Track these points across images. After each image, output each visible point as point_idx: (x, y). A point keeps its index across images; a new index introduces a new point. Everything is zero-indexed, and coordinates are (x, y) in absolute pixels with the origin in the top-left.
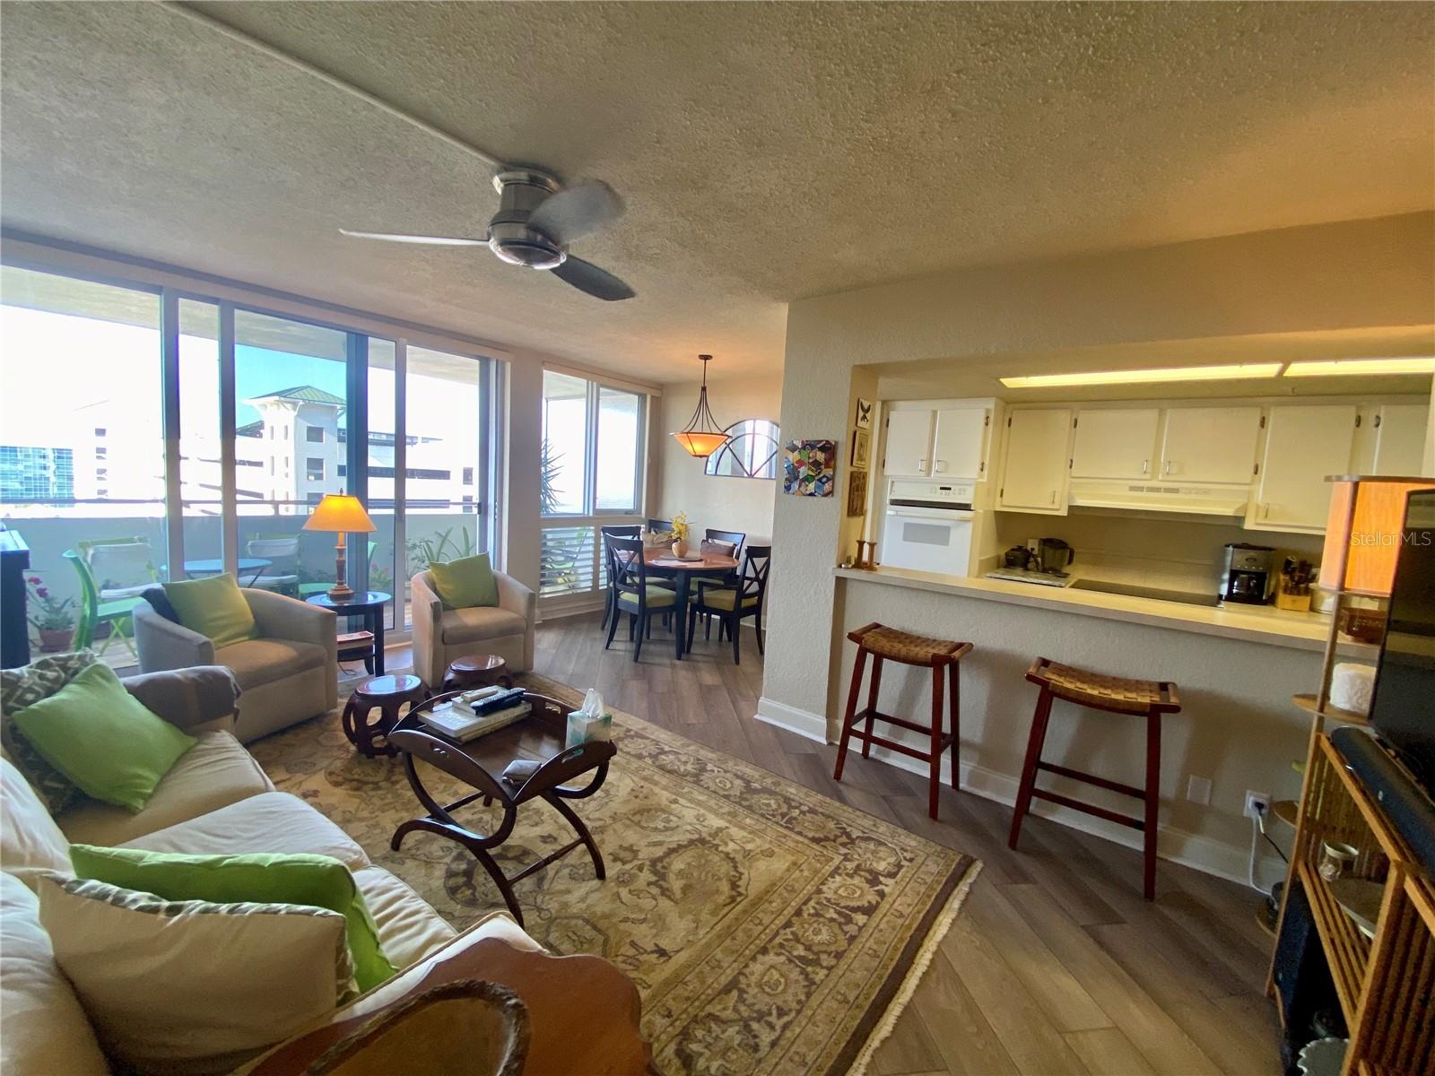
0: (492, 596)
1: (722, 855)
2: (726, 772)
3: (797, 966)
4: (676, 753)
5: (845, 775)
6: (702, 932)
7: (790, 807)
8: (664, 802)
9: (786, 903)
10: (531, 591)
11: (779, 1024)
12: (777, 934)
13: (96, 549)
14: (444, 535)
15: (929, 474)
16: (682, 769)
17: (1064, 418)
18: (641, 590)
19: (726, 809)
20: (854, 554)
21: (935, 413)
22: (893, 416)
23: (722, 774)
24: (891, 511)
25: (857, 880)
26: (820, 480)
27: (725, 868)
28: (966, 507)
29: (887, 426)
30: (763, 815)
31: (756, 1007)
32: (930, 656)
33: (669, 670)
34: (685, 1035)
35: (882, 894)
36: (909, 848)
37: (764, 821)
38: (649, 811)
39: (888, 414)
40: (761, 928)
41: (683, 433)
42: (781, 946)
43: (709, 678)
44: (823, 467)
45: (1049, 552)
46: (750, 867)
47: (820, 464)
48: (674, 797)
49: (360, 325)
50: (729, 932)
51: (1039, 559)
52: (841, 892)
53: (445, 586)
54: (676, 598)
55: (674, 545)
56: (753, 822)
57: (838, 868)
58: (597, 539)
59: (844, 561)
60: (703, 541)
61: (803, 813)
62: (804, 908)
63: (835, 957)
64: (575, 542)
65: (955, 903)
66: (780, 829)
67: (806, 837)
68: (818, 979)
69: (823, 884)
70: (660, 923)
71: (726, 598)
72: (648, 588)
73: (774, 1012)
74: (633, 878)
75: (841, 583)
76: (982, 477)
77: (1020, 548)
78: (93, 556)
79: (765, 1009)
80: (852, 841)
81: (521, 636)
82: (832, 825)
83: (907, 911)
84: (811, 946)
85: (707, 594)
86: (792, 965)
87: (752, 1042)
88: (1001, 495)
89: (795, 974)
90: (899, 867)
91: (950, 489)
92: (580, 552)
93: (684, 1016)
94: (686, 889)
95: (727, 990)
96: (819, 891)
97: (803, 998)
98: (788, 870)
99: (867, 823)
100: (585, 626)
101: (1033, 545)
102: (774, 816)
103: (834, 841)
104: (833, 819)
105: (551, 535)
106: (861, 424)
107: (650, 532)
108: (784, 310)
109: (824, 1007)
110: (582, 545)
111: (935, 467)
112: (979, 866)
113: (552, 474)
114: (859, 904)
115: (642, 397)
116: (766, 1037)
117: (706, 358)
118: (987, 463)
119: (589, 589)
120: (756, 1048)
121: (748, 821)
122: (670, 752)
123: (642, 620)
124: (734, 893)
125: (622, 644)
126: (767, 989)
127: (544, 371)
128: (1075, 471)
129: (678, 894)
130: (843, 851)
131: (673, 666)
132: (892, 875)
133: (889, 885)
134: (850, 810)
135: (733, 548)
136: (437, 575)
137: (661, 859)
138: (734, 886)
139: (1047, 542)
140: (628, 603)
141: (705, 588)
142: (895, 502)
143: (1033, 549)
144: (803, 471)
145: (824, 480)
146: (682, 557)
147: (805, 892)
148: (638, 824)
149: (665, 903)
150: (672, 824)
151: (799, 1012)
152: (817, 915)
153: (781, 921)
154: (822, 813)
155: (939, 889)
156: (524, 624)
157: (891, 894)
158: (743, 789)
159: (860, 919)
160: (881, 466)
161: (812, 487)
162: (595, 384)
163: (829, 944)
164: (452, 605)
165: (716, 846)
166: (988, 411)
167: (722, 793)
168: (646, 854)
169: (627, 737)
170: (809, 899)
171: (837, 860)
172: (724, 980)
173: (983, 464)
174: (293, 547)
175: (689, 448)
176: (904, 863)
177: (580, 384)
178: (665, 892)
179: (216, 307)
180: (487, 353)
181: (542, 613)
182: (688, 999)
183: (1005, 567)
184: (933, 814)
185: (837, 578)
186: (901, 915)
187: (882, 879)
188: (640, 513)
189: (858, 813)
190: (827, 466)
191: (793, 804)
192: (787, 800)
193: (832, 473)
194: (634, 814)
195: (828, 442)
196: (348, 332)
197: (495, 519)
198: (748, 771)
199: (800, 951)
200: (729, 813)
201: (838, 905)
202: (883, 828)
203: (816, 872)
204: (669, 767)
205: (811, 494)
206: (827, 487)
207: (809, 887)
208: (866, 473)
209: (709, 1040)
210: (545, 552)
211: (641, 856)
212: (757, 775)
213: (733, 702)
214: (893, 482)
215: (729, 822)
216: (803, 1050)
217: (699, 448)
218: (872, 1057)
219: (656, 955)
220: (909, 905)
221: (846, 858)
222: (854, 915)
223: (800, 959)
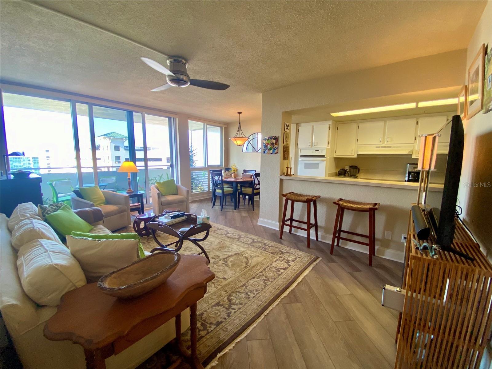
0: (176, 191)
1: (244, 257)
2: (247, 237)
3: (263, 281)
4: (232, 233)
5: (283, 237)
6: (236, 274)
7: (265, 245)
8: (228, 245)
9: (261, 268)
10: (188, 189)
11: (256, 293)
12: (258, 274)
13: (56, 182)
14: (161, 176)
15: (312, 147)
16: (234, 237)
17: (355, 126)
18: (222, 189)
19: (246, 246)
20: (286, 172)
21: (313, 126)
22: (300, 128)
23: (246, 238)
24: (300, 159)
25: (283, 262)
26: (274, 149)
27: (244, 260)
28: (323, 156)
29: (298, 132)
30: (257, 248)
31: (250, 290)
32: (306, 199)
33: (232, 213)
34: (230, 295)
35: (290, 265)
36: (299, 255)
37: (257, 249)
38: (223, 247)
39: (298, 128)
40: (253, 273)
41: (233, 138)
42: (259, 277)
43: (244, 214)
44: (274, 145)
45: (352, 170)
46: (252, 259)
47: (274, 144)
48: (231, 244)
49: (130, 108)
50: (245, 274)
51: (349, 173)
52: (278, 265)
53: (161, 189)
54: (233, 191)
55: (233, 175)
56: (254, 249)
57: (278, 259)
58: (209, 175)
59: (282, 174)
60: (243, 173)
61: (269, 247)
62: (266, 268)
63: (274, 279)
64: (202, 176)
65: (311, 268)
66: (262, 251)
67: (269, 252)
68: (268, 284)
69: (273, 263)
70: (225, 272)
71: (249, 190)
72: (224, 188)
73: (255, 291)
74: (217, 263)
75: (281, 180)
76: (328, 146)
77: (343, 169)
78: (55, 184)
79: (252, 290)
80: (283, 253)
81: (186, 203)
82: (277, 249)
83: (296, 269)
84: (267, 277)
85: (243, 189)
86: (261, 281)
87: (248, 296)
88: (336, 152)
89: (262, 283)
90: (296, 259)
91: (318, 151)
92: (204, 179)
93: (230, 292)
94: (232, 265)
95: (242, 286)
96: (271, 265)
97: (263, 288)
98: (263, 260)
99: (288, 249)
100: (206, 202)
101: (347, 168)
102: (260, 248)
103: (277, 253)
104: (278, 248)
105: (195, 174)
106: (286, 130)
107: (226, 172)
108: (261, 95)
109: (269, 289)
110: (205, 176)
111: (314, 144)
112: (320, 259)
113: (194, 155)
114: (283, 267)
115: (221, 128)
116: (252, 295)
117: (240, 113)
118: (330, 142)
119: (207, 191)
120: (249, 298)
121: (252, 249)
122: (231, 233)
123: (223, 198)
124: (246, 265)
125: (218, 206)
126: (253, 286)
127: (189, 121)
128: (358, 143)
129: (230, 266)
130: (280, 255)
131: (233, 212)
132: (293, 261)
133: (292, 264)
134: (283, 246)
135: (252, 175)
136: (159, 185)
137: (226, 258)
138: (247, 264)
139: (351, 167)
140: (219, 193)
141: (242, 187)
142: (301, 156)
143: (347, 169)
144: (269, 146)
145: (275, 149)
146: (235, 178)
147: (267, 265)
148: (220, 250)
149: (226, 268)
150: (230, 250)
151: (262, 291)
152: (270, 270)
153: (260, 271)
154: (275, 247)
155: (307, 264)
156: (186, 200)
157: (292, 265)
158: (252, 242)
159: (282, 271)
160: (297, 145)
161: (272, 151)
162: (205, 124)
163: (272, 276)
164: (164, 194)
165: (242, 255)
166: (329, 125)
167: (245, 242)
168: (222, 257)
169: (218, 230)
170: (268, 266)
171: (278, 258)
172: (242, 284)
173: (328, 142)
174: (114, 180)
175: (235, 142)
176: (298, 258)
177: (200, 124)
178: (226, 265)
179: (87, 105)
180: (170, 115)
181: (192, 198)
182: (231, 288)
183: (338, 176)
184: (309, 246)
185: (280, 179)
186: (295, 270)
187: (290, 262)
188: (223, 166)
189: (286, 247)
190: (276, 144)
191: (266, 245)
192: (265, 244)
193: (277, 146)
194: (219, 248)
195: (276, 137)
196: (127, 111)
197: (176, 169)
198: (254, 237)
199: (264, 278)
200: (247, 247)
201: (276, 268)
202: (293, 250)
203: (271, 260)
204: (230, 237)
205: (272, 154)
206: (276, 151)
207: (268, 264)
208: (289, 146)
209: (236, 296)
210: (192, 179)
211: (220, 257)
212: (256, 238)
213: (251, 221)
214: (300, 150)
215: (247, 249)
216: (262, 298)
217: (239, 142)
218: (281, 300)
219: (223, 279)
220: (297, 268)
221: (280, 257)
222: (280, 270)
223: (264, 279)
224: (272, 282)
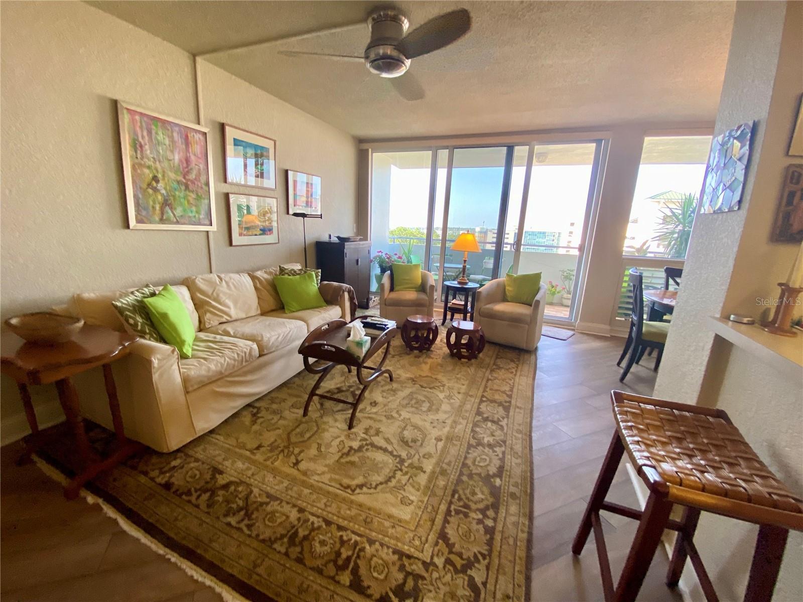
1: (391, 474)
6: (315, 477)
9: (351, 519)
11: (242, 525)
12: (318, 516)
19: (448, 468)
27: (378, 478)
30: (456, 491)
31: (255, 512)
37: (448, 494)
40: (323, 506)
42: (307, 520)
46: (385, 492)
49: (512, 140)
50: (315, 490)
56: (442, 487)
61: (480, 521)
62: (349, 532)
63: (298, 558)
66: (443, 507)
67: (444, 527)
68: (276, 546)
69: (384, 545)
70: (319, 458)
73: (251, 522)
74: (354, 439)
75: (721, 348)
79: (254, 517)
82: (477, 549)
84: (308, 539)
86: (289, 529)
87: (231, 513)
89: (281, 531)
94: (351, 463)
95: (269, 496)
96: (372, 542)
98: (390, 517)
102: (460, 499)
109: (252, 552)
114: (365, 578)
116: (234, 519)
120: (227, 515)
121: (442, 483)
124: (354, 487)
126: (269, 516)
129: (345, 460)
137: (374, 446)
138: (361, 486)
147: (368, 531)
148: (404, 430)
149: (336, 457)
150: (412, 444)
151: (249, 536)
152: (342, 542)
153: (331, 518)
165: (400, 470)
167: (469, 462)
168: (377, 439)
170: (359, 535)
171: (422, 556)
172: (277, 494)
178: (345, 455)
194: (413, 426)
196: (507, 147)
199: (303, 533)
200: (444, 470)
203: (397, 538)
204: (479, 429)
207: (376, 535)
209: (236, 493)
211: (374, 437)
215: (433, 472)
219: (294, 462)
221: (429, 565)
222: (348, 572)
223: (296, 533)
224: (287, 554)
